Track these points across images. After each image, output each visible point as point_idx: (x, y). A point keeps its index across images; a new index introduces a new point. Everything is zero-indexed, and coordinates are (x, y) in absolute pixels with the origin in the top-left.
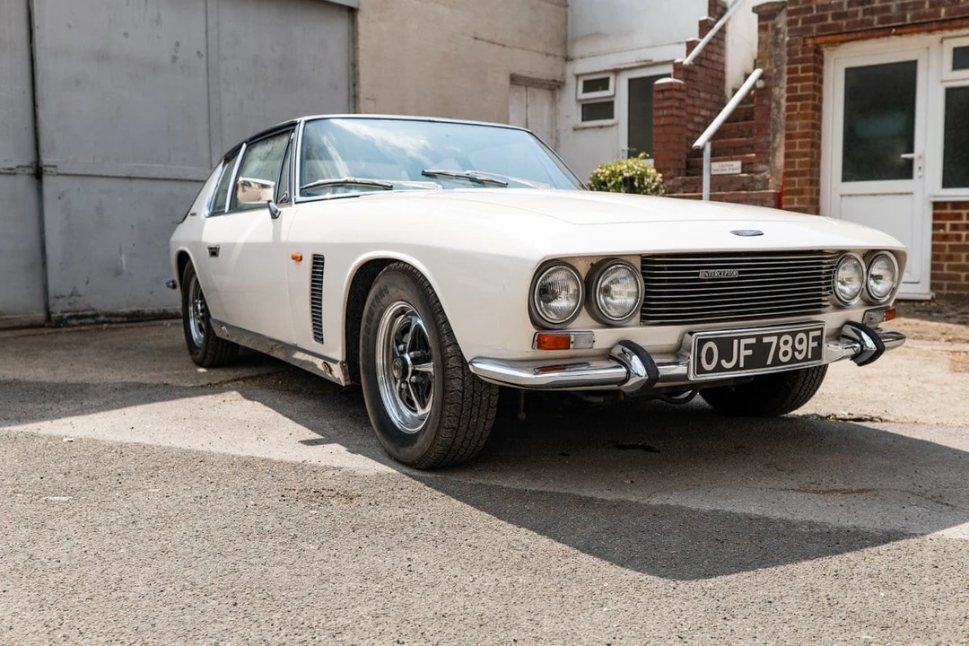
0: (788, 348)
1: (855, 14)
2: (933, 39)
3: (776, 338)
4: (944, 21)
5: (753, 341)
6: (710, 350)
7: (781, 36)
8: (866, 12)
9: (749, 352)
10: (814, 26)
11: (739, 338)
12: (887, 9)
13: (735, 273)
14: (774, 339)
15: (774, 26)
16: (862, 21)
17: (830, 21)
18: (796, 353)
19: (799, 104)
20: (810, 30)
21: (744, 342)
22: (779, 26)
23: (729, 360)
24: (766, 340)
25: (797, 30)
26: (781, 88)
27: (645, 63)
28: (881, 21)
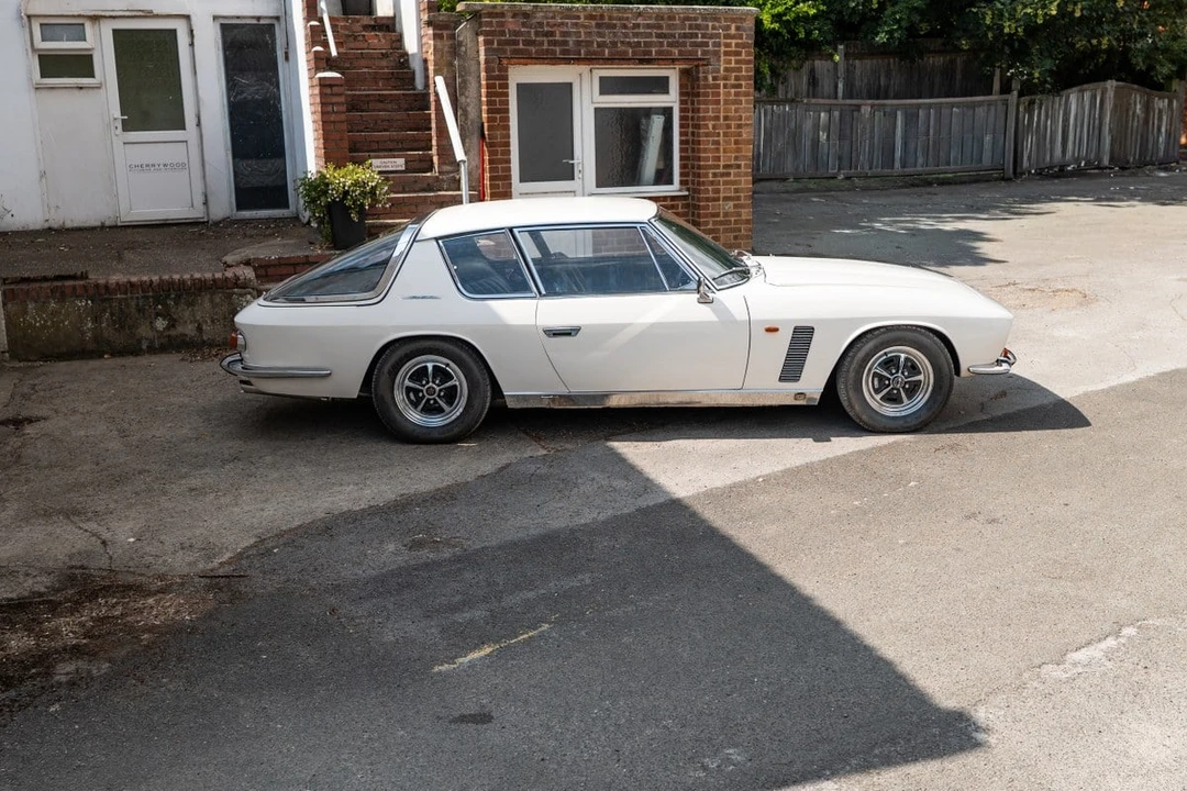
1: (542, 43)
2: (584, 69)
4: (608, 59)
7: (463, 49)
8: (550, 43)
10: (508, 48)
12: (565, 43)
15: (453, 37)
16: (547, 50)
17: (521, 46)
19: (498, 116)
20: (505, 52)
22: (461, 39)
25: (494, 50)
26: (467, 97)
27: (141, 13)
28: (563, 52)
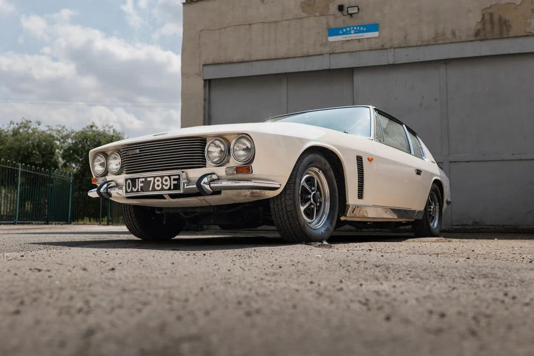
0: (159, 183)
3: (153, 178)
5: (144, 179)
6: (129, 183)
9: (142, 185)
11: (139, 178)
13: (138, 151)
14: (152, 179)
18: (164, 186)
21: (140, 180)
23: (135, 188)
24: (148, 179)
